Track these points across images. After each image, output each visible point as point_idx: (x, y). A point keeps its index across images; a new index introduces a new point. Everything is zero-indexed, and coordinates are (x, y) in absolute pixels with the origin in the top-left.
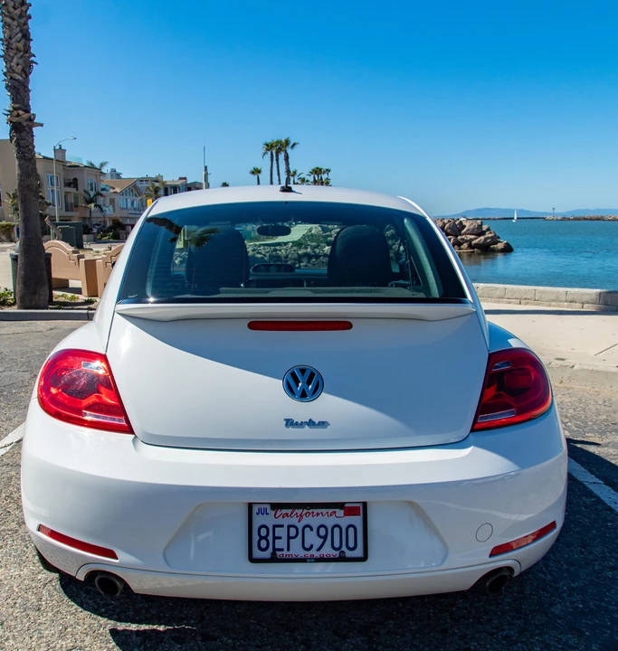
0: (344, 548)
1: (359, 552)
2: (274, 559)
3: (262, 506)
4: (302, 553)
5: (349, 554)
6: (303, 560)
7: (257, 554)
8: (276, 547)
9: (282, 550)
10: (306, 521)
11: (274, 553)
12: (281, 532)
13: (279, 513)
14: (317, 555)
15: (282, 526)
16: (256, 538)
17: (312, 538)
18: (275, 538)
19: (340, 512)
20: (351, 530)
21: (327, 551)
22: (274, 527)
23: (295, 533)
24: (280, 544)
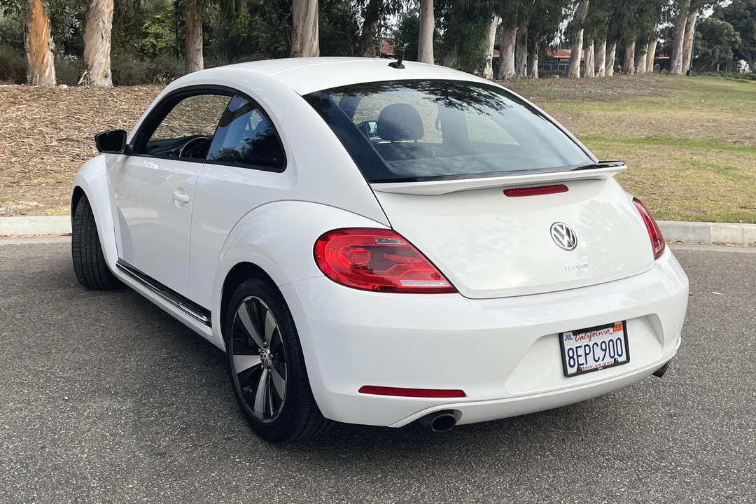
0: (616, 356)
2: (580, 372)
3: (568, 334)
6: (596, 369)
8: (580, 363)
9: (583, 364)
12: (581, 351)
13: (578, 337)
15: (581, 346)
16: (567, 358)
18: (578, 356)
19: (611, 330)
20: (619, 341)
22: (577, 348)
23: (589, 350)
24: (582, 360)
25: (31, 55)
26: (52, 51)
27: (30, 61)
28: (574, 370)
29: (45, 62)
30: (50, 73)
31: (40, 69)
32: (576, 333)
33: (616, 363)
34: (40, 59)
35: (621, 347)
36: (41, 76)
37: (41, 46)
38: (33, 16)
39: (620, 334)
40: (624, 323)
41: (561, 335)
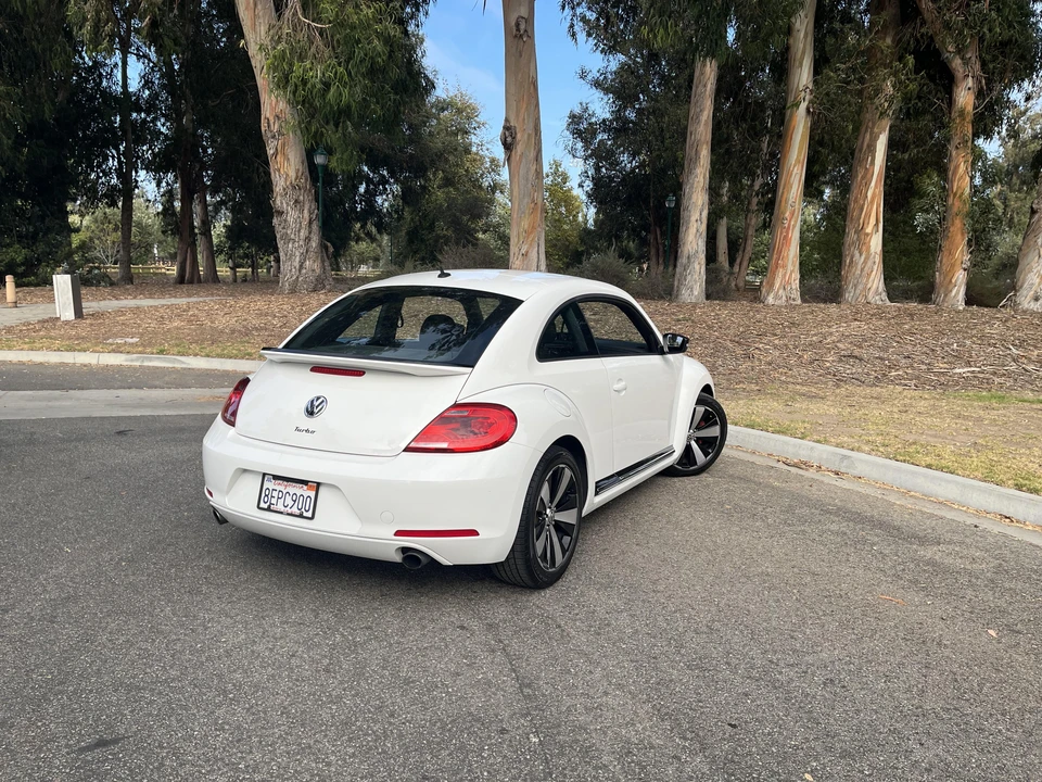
1: (309, 514)
2: (269, 509)
4: (282, 508)
5: (305, 514)
6: (281, 513)
7: (262, 505)
10: (288, 489)
11: (269, 507)
12: (275, 494)
14: (290, 511)
16: (263, 495)
17: (289, 501)
19: (305, 487)
21: (295, 510)
24: (274, 501)
25: (940, 275)
26: (965, 270)
27: (937, 281)
28: (266, 506)
29: (953, 281)
30: (958, 293)
31: (947, 288)
32: (276, 477)
33: (301, 516)
34: (948, 279)
35: (309, 504)
36: (946, 295)
37: (953, 266)
38: (950, 235)
39: (312, 494)
40: (319, 484)
41: (264, 475)
